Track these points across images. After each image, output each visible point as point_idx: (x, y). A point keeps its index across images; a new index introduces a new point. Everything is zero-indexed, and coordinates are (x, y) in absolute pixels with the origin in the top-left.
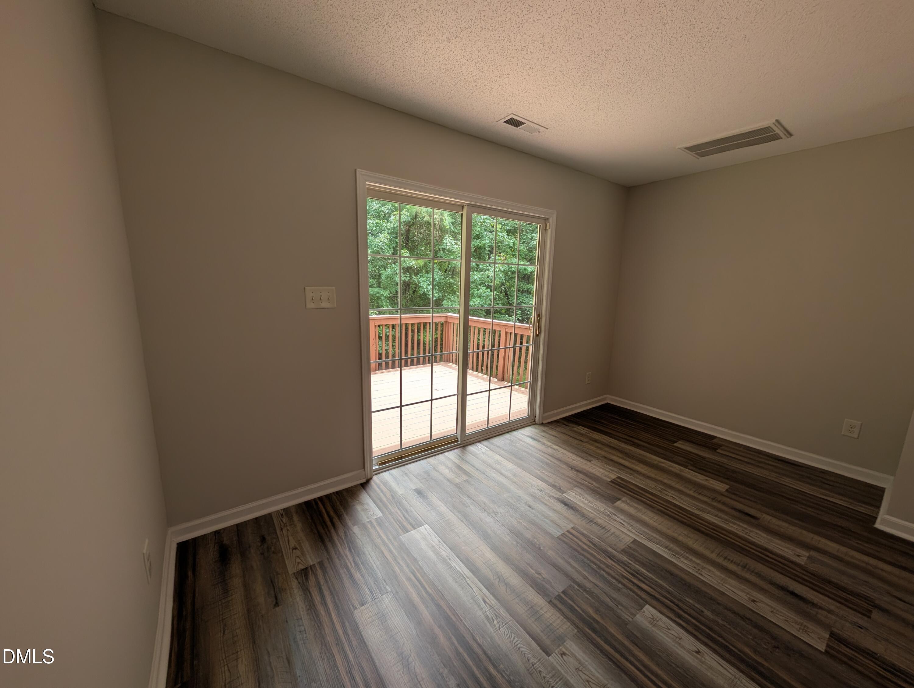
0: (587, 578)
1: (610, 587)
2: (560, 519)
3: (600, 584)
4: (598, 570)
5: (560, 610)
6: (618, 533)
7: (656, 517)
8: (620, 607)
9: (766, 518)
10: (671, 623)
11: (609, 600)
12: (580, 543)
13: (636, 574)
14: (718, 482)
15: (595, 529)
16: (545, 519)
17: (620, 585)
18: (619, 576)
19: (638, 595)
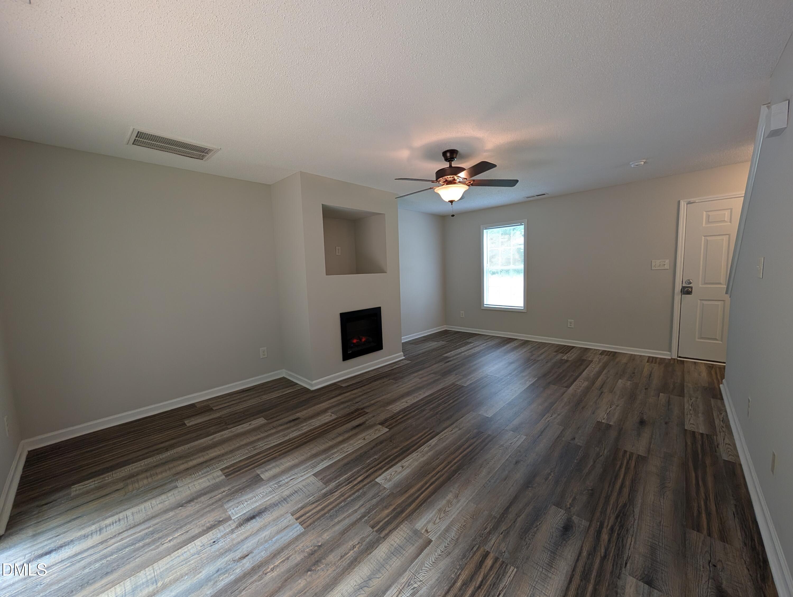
0: (355, 510)
1: (362, 498)
2: (276, 525)
3: (361, 503)
4: (347, 502)
5: (390, 531)
6: (304, 483)
7: (289, 458)
8: (380, 494)
9: (301, 414)
10: (388, 472)
11: (375, 500)
12: (315, 511)
13: (349, 481)
14: (257, 420)
15: (296, 498)
16: (274, 540)
17: (361, 491)
18: (351, 491)
19: (368, 483)
